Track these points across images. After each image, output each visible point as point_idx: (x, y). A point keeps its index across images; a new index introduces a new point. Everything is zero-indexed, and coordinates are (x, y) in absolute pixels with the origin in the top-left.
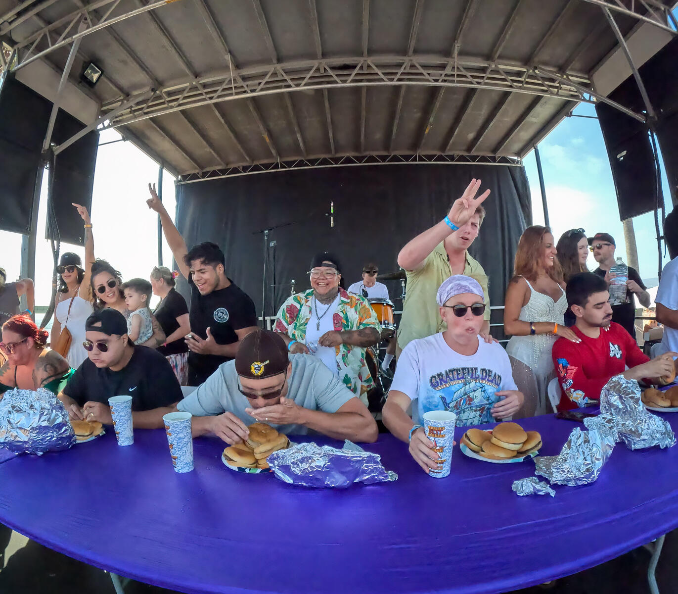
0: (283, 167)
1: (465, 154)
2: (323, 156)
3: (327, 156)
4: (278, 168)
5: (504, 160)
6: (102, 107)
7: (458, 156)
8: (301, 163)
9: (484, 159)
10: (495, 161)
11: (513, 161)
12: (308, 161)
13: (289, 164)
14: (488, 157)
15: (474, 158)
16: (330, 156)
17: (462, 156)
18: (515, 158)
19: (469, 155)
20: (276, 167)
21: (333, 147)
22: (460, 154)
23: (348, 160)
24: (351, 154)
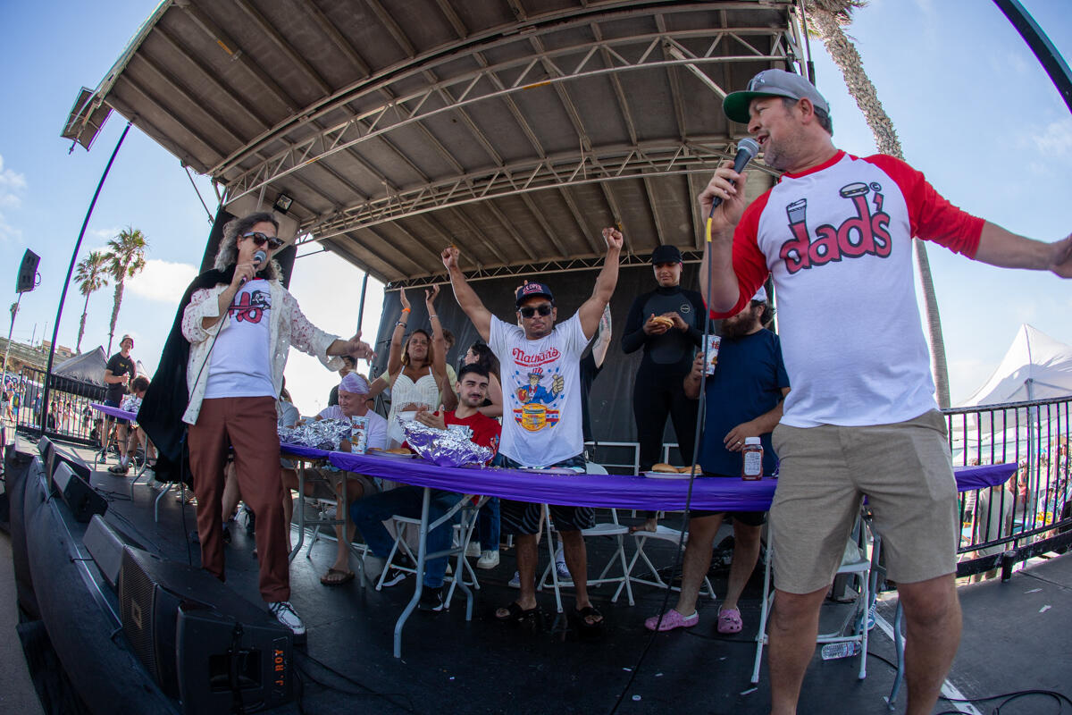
0: (484, 275)
2: (525, 263)
3: (529, 262)
4: (479, 277)
6: (301, 224)
8: (503, 271)
12: (510, 268)
13: (491, 272)
16: (533, 263)
20: (478, 276)
21: (531, 254)
23: (552, 266)
24: (555, 259)
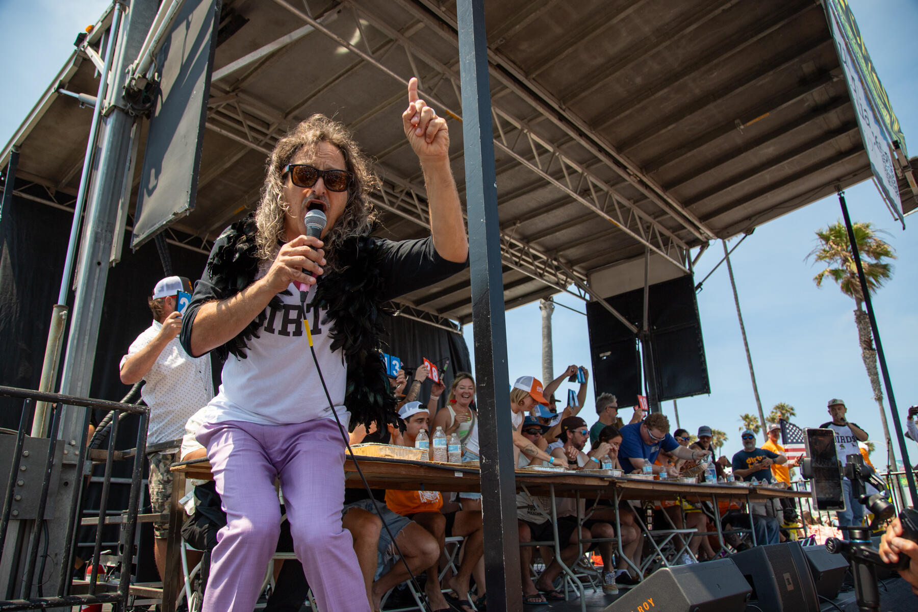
1: (412, 306)
5: (447, 323)
7: (403, 305)
9: (427, 317)
10: (437, 323)
11: (455, 326)
14: (433, 315)
15: (419, 314)
17: (408, 307)
18: (457, 323)
19: (414, 307)
22: (407, 305)
